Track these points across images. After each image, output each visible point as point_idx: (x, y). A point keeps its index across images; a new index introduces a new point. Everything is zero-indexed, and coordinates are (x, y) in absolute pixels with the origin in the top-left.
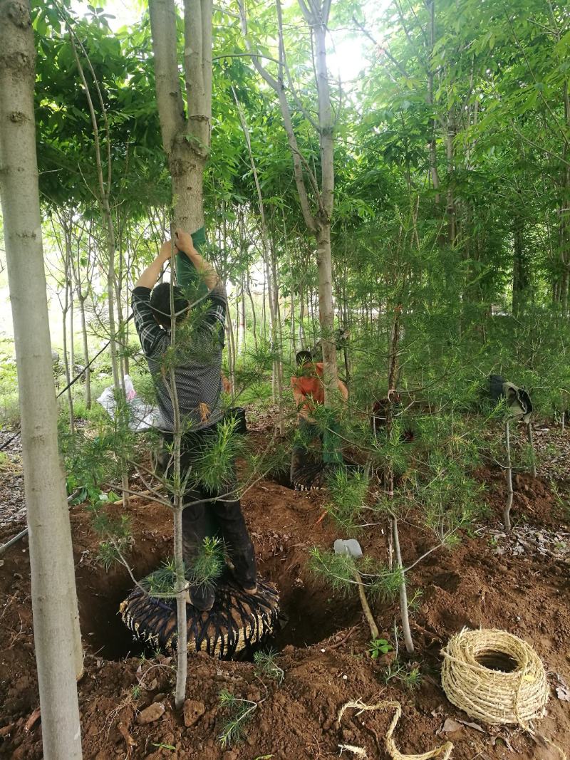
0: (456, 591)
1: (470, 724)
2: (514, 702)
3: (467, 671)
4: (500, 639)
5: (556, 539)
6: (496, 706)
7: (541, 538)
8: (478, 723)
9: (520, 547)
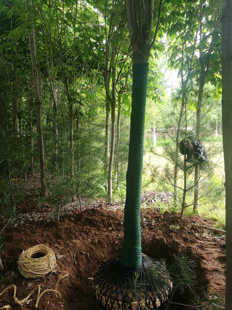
0: (13, 241)
1: (36, 280)
2: (49, 265)
3: (31, 263)
4: (36, 248)
5: (33, 215)
6: (44, 269)
7: (28, 216)
8: (38, 279)
9: (23, 221)
